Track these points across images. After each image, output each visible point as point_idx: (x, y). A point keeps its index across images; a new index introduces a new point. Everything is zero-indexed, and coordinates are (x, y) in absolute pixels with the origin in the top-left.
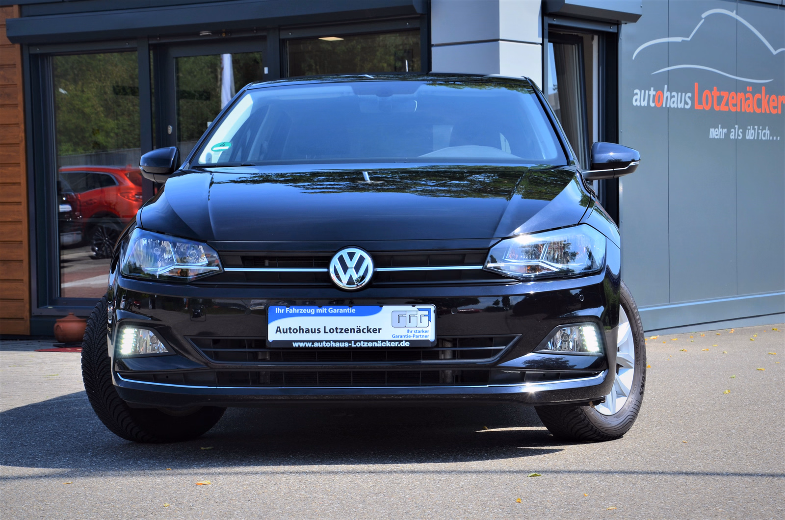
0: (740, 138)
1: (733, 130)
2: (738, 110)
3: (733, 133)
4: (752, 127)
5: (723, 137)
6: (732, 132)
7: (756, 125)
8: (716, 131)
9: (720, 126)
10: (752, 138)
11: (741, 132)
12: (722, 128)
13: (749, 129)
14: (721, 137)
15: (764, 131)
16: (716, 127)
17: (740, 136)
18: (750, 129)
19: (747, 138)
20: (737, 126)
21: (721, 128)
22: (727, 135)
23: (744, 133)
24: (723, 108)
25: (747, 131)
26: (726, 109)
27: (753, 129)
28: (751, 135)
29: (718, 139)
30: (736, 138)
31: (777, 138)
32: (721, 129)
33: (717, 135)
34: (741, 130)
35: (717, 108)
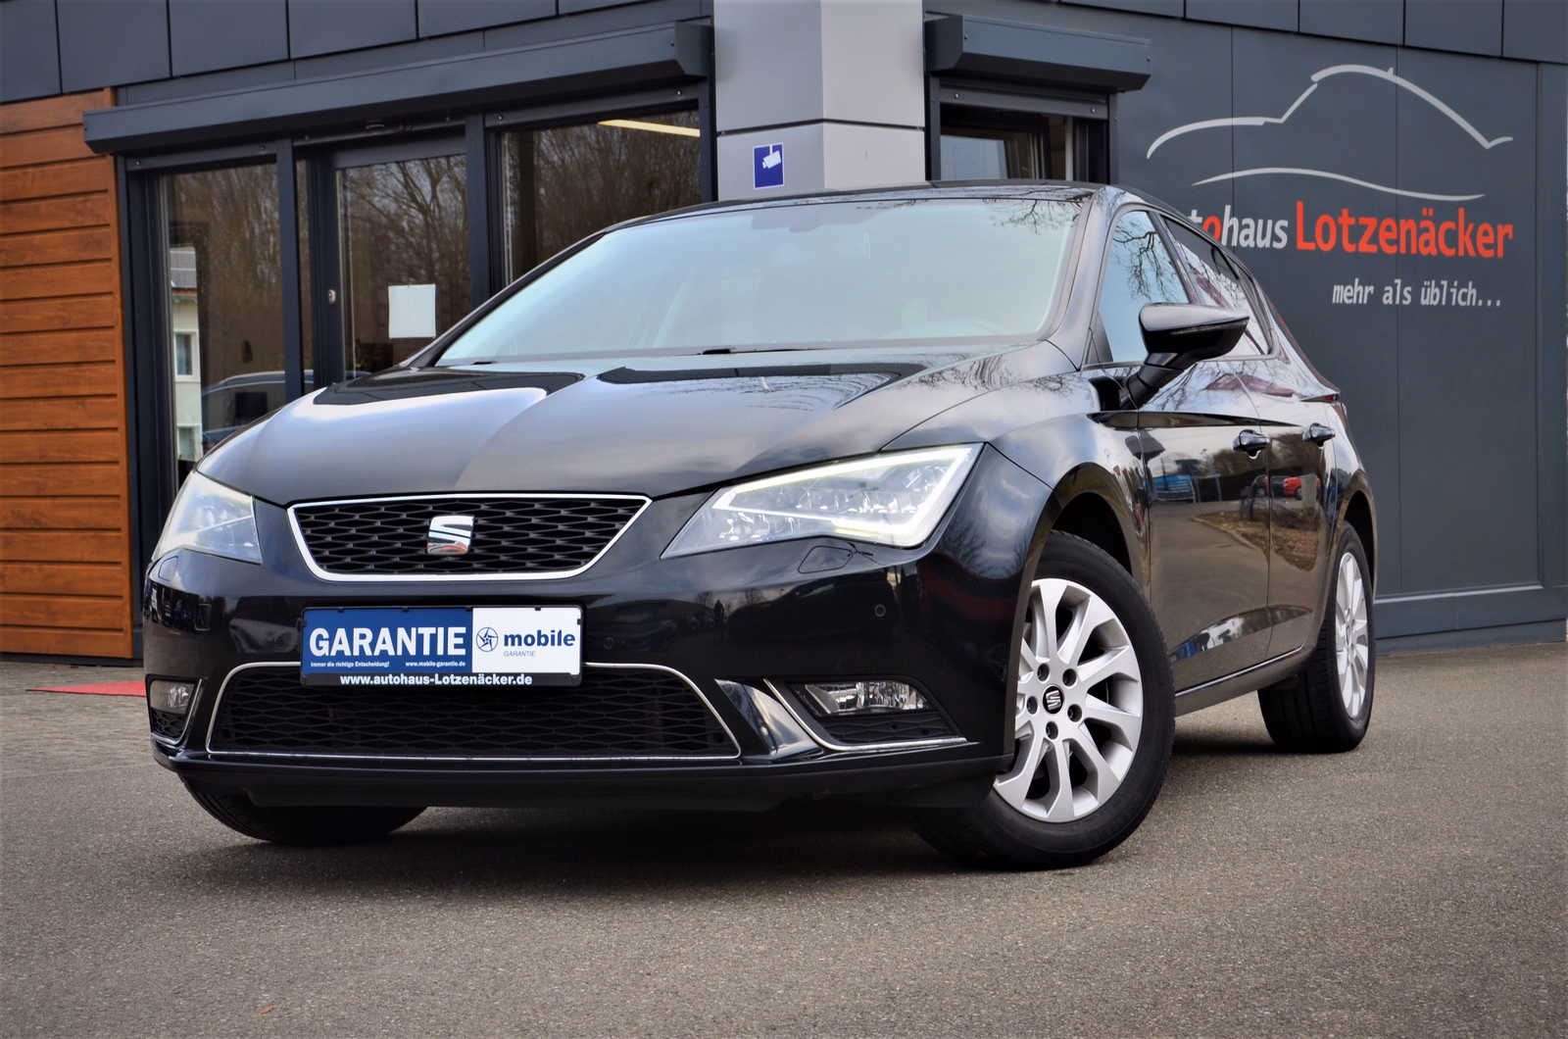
0: (1404, 302)
1: (1386, 288)
2: (1403, 250)
3: (1390, 295)
4: (1433, 282)
5: (1365, 302)
6: (1388, 291)
7: (1444, 279)
8: (1349, 291)
9: (1357, 280)
10: (1435, 303)
11: (1408, 292)
12: (1363, 284)
13: (1426, 287)
14: (1360, 302)
15: (1463, 290)
16: (1347, 281)
17: (1406, 299)
18: (1430, 286)
19: (1423, 302)
20: (1398, 281)
21: (1359, 285)
22: (1375, 298)
23: (1416, 295)
24: (1365, 247)
25: (1423, 289)
26: (1373, 249)
27: (1436, 286)
28: (1431, 296)
29: (1352, 304)
30: (1397, 302)
31: (1494, 303)
32: (1361, 288)
33: (1349, 298)
34: (1409, 289)
35: (1349, 248)
